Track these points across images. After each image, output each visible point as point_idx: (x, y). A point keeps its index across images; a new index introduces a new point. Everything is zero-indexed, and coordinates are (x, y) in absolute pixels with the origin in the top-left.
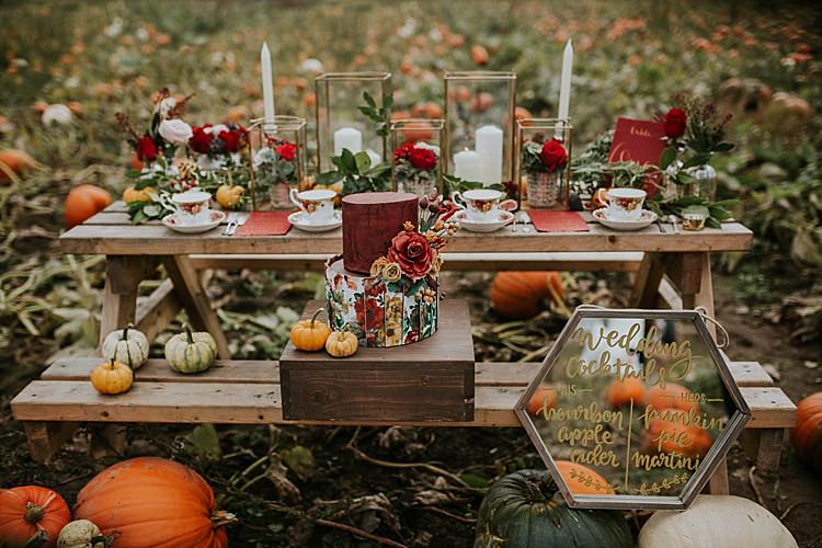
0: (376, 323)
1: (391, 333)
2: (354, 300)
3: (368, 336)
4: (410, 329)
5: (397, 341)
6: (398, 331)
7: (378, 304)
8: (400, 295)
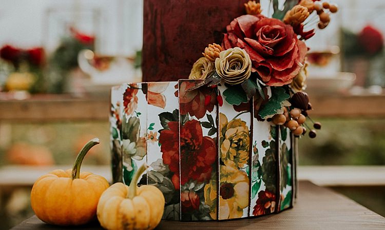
0: (201, 170)
1: (228, 191)
2: (158, 126)
3: (185, 196)
4: (263, 187)
5: (240, 210)
6: (241, 189)
7: (205, 132)
8: (246, 117)
